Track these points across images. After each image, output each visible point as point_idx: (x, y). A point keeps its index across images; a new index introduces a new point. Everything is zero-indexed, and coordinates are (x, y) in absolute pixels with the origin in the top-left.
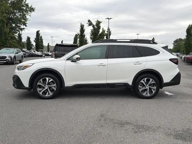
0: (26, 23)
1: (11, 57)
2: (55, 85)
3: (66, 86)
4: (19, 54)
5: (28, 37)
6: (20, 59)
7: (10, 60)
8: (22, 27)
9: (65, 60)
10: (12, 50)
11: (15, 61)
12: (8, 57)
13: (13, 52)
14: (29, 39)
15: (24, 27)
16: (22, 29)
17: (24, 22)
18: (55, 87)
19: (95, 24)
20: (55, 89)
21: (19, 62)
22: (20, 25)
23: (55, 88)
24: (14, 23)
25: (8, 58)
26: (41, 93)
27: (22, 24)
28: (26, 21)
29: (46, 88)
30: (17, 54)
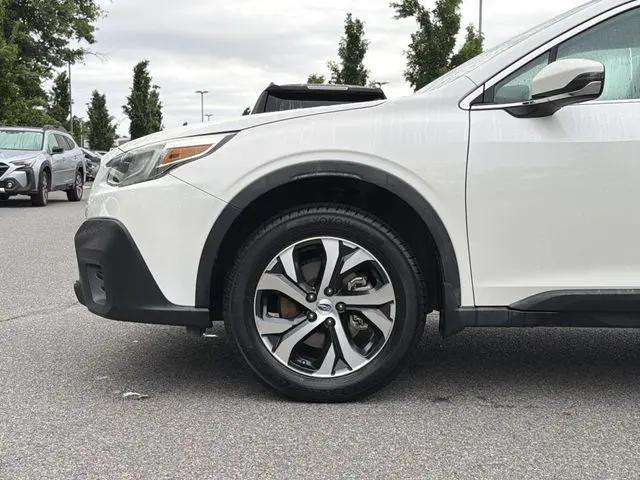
0: (92, 29)
1: (26, 169)
2: (386, 294)
3: (467, 301)
4: (67, 154)
5: (96, 95)
6: (69, 180)
7: (23, 182)
8: (73, 44)
9: (466, 104)
10: (32, 135)
11: (49, 189)
12: (13, 167)
13: (39, 143)
14: (98, 103)
15: (84, 44)
16: (71, 56)
17: (80, 20)
18: (384, 308)
19: (435, 7)
20: (386, 326)
21: (63, 195)
22: (64, 37)
23: (387, 314)
24: (38, 27)
25: (12, 173)
26: (282, 355)
27: (71, 33)
28: (92, 17)
29: (321, 318)
30: (56, 156)
